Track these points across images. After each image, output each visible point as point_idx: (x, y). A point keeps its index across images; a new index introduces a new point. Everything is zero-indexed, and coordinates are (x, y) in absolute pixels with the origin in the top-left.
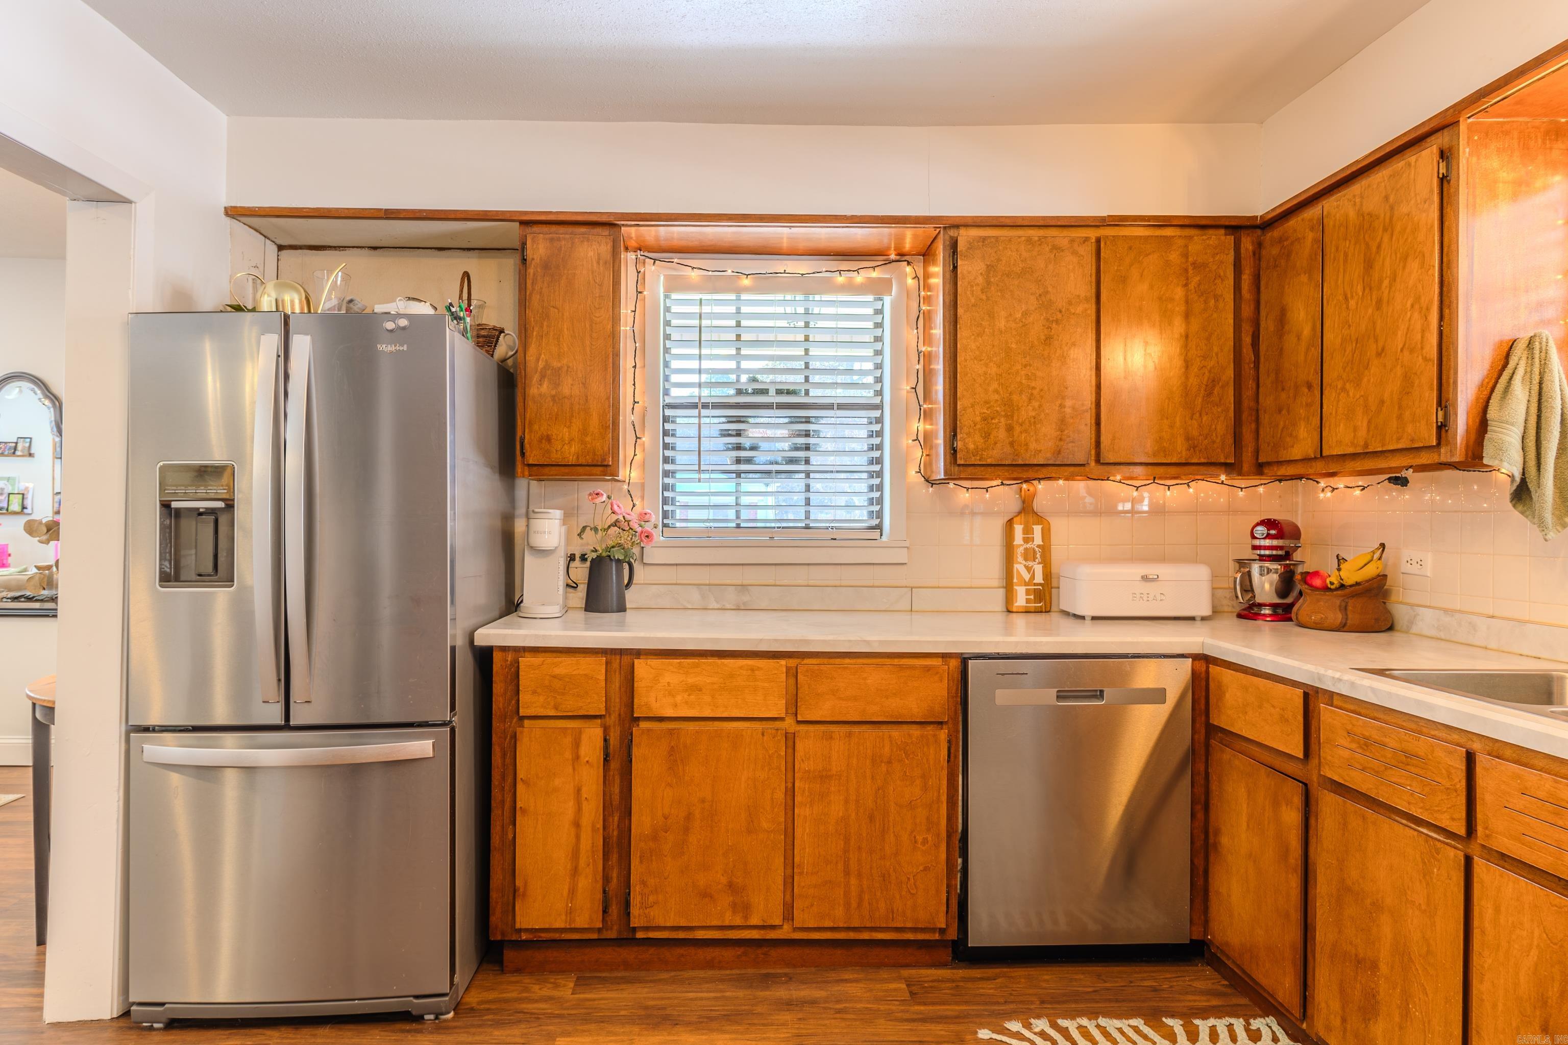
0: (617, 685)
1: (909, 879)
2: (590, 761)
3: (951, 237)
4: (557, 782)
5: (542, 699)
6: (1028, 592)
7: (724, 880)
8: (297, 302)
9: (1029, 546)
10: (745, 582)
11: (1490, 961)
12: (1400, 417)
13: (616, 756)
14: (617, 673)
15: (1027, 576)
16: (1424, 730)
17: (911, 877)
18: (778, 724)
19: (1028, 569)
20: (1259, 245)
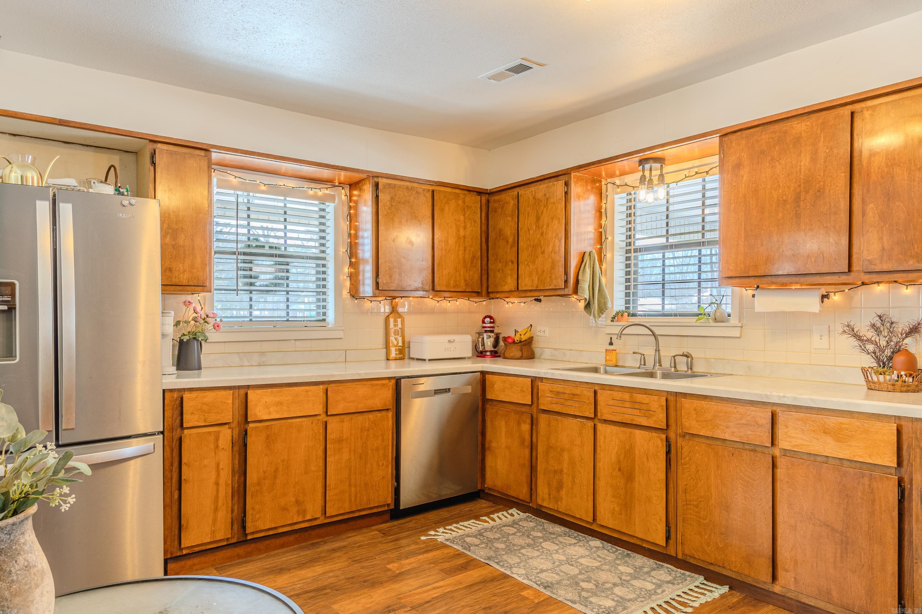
0: (237, 405)
1: (376, 483)
2: (224, 448)
3: (375, 181)
4: (206, 462)
5: (196, 417)
6: (396, 350)
7: (294, 500)
8: (35, 178)
9: (396, 328)
10: (263, 351)
11: (602, 455)
12: (550, 277)
13: (237, 444)
14: (237, 398)
15: (395, 343)
16: (578, 386)
17: (377, 482)
18: (318, 418)
19: (396, 339)
20: (488, 201)
